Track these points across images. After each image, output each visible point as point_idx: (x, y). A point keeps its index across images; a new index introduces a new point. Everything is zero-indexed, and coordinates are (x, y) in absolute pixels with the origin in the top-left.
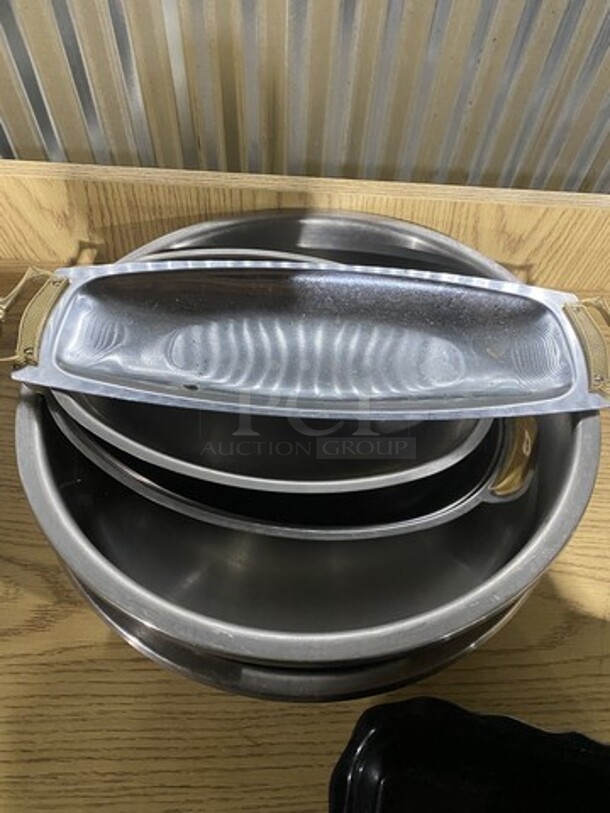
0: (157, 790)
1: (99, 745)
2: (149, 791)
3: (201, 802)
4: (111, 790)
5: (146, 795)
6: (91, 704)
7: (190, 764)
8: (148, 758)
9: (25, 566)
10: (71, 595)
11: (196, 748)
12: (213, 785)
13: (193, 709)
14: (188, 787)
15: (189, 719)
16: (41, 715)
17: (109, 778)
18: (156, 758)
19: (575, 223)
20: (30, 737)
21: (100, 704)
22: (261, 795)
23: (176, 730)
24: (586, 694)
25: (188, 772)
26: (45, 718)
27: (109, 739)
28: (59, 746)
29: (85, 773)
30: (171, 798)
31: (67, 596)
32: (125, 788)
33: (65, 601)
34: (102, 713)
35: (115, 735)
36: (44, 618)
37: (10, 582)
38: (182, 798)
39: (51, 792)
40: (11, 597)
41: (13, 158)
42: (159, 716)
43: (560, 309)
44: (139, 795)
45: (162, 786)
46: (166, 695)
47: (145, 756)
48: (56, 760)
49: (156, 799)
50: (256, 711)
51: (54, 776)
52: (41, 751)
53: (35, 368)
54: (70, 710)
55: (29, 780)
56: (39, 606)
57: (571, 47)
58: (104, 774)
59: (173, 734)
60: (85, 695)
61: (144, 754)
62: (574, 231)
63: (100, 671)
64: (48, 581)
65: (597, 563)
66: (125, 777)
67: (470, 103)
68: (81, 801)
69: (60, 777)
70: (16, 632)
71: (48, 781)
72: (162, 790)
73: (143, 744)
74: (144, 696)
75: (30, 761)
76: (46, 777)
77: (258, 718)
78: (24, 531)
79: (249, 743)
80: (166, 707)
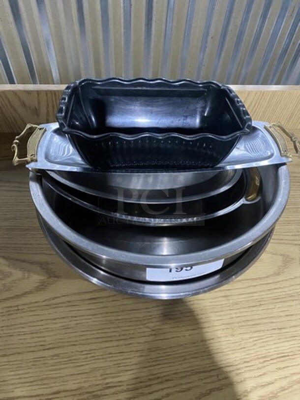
0: (108, 356)
1: (78, 339)
2: (105, 356)
3: (130, 358)
4: (87, 358)
5: (103, 359)
6: (71, 321)
7: (122, 342)
8: (102, 342)
9: (32, 263)
10: (55, 273)
11: (124, 335)
12: (135, 350)
13: (120, 318)
14: (123, 352)
15: (119, 322)
16: (47, 328)
17: (84, 353)
18: (106, 341)
19: (261, 98)
20: (43, 339)
21: (76, 320)
22: (158, 352)
23: (113, 328)
24: (297, 293)
25: (122, 346)
26: (50, 329)
27: (82, 336)
28: (58, 341)
29: (72, 352)
30: (115, 359)
31: (54, 274)
32: (93, 357)
33: (53, 277)
34: (77, 324)
35: (84, 333)
36: (43, 285)
37: (25, 270)
38: (121, 358)
39: (57, 362)
40: (26, 277)
41: (14, 83)
42: (105, 322)
43: (263, 128)
44: (100, 359)
45: (110, 354)
46: (107, 313)
47: (100, 341)
48: (57, 348)
49: (108, 360)
50: (150, 316)
51: (57, 355)
52: (49, 344)
53: (36, 163)
54: (61, 325)
55: (45, 358)
56: (41, 280)
57: (244, 40)
58: (82, 352)
59: (112, 330)
60: (68, 317)
61: (100, 340)
62: (261, 101)
63: (73, 306)
64: (44, 269)
65: (293, 238)
66: (93, 351)
67: (204, 65)
68: (71, 365)
69: (60, 355)
70: (30, 292)
71: (55, 358)
72: (111, 355)
73: (98, 336)
74: (96, 315)
75: (44, 350)
76: (53, 356)
77: (151, 319)
78: (29, 248)
79: (149, 330)
80: (108, 318)
